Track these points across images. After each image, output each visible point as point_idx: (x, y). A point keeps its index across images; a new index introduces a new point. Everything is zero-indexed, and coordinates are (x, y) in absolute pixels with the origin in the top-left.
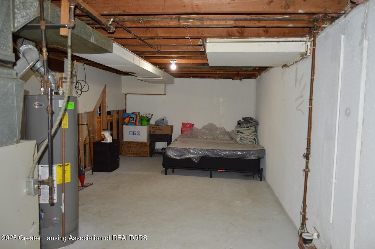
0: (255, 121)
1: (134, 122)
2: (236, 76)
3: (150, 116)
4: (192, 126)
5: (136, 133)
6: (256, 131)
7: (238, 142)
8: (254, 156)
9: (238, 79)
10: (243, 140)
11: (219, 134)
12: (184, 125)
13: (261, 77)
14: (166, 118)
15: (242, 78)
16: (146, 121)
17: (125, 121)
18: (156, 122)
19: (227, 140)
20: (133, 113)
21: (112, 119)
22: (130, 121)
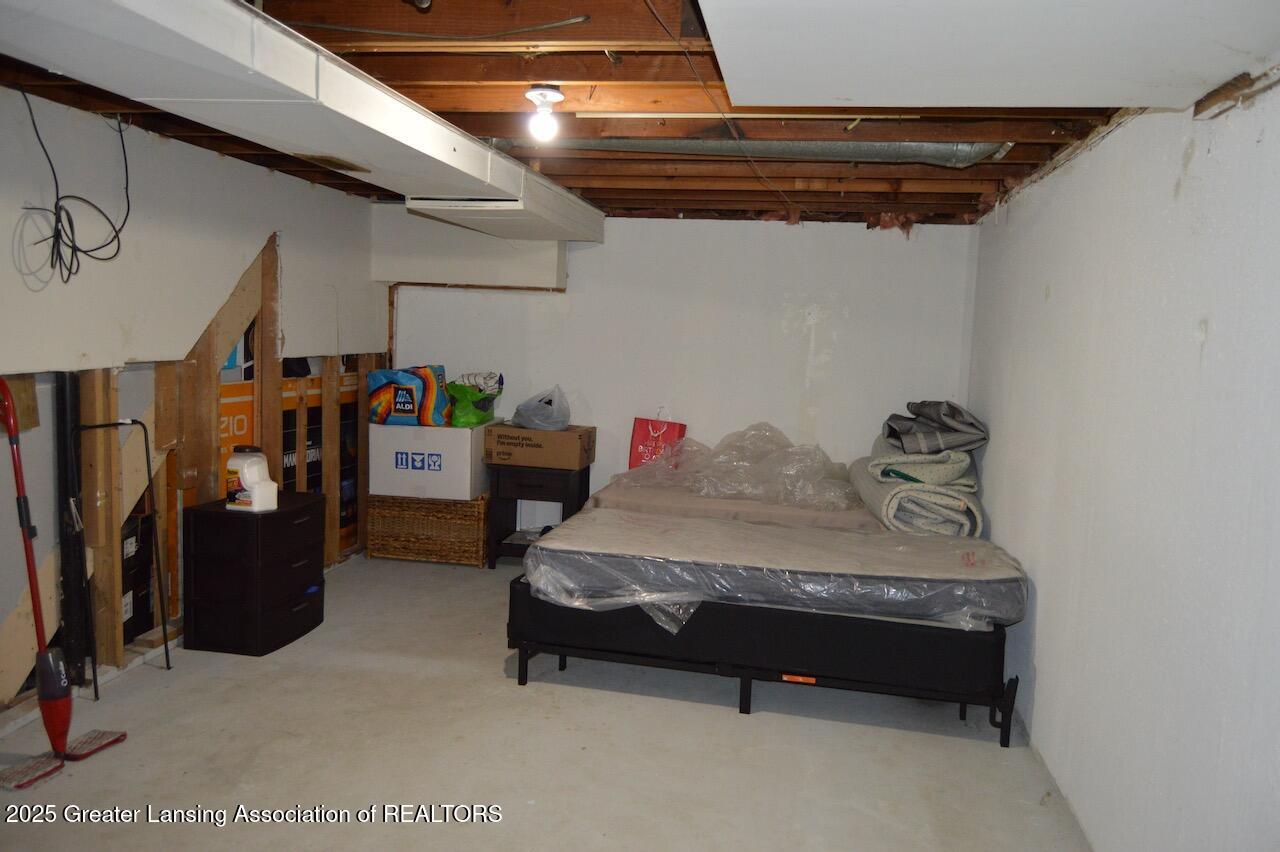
0: (972, 424)
1: (412, 411)
2: (886, 212)
3: (492, 385)
4: (677, 434)
5: (423, 461)
6: (974, 470)
7: (888, 524)
8: (974, 617)
9: (893, 225)
10: (912, 512)
11: (797, 477)
12: (642, 428)
13: (1008, 212)
14: (562, 395)
15: (913, 217)
16: (472, 407)
17: (375, 404)
18: (518, 413)
19: (835, 508)
20: (414, 372)
21: (321, 395)
22: (396, 404)
